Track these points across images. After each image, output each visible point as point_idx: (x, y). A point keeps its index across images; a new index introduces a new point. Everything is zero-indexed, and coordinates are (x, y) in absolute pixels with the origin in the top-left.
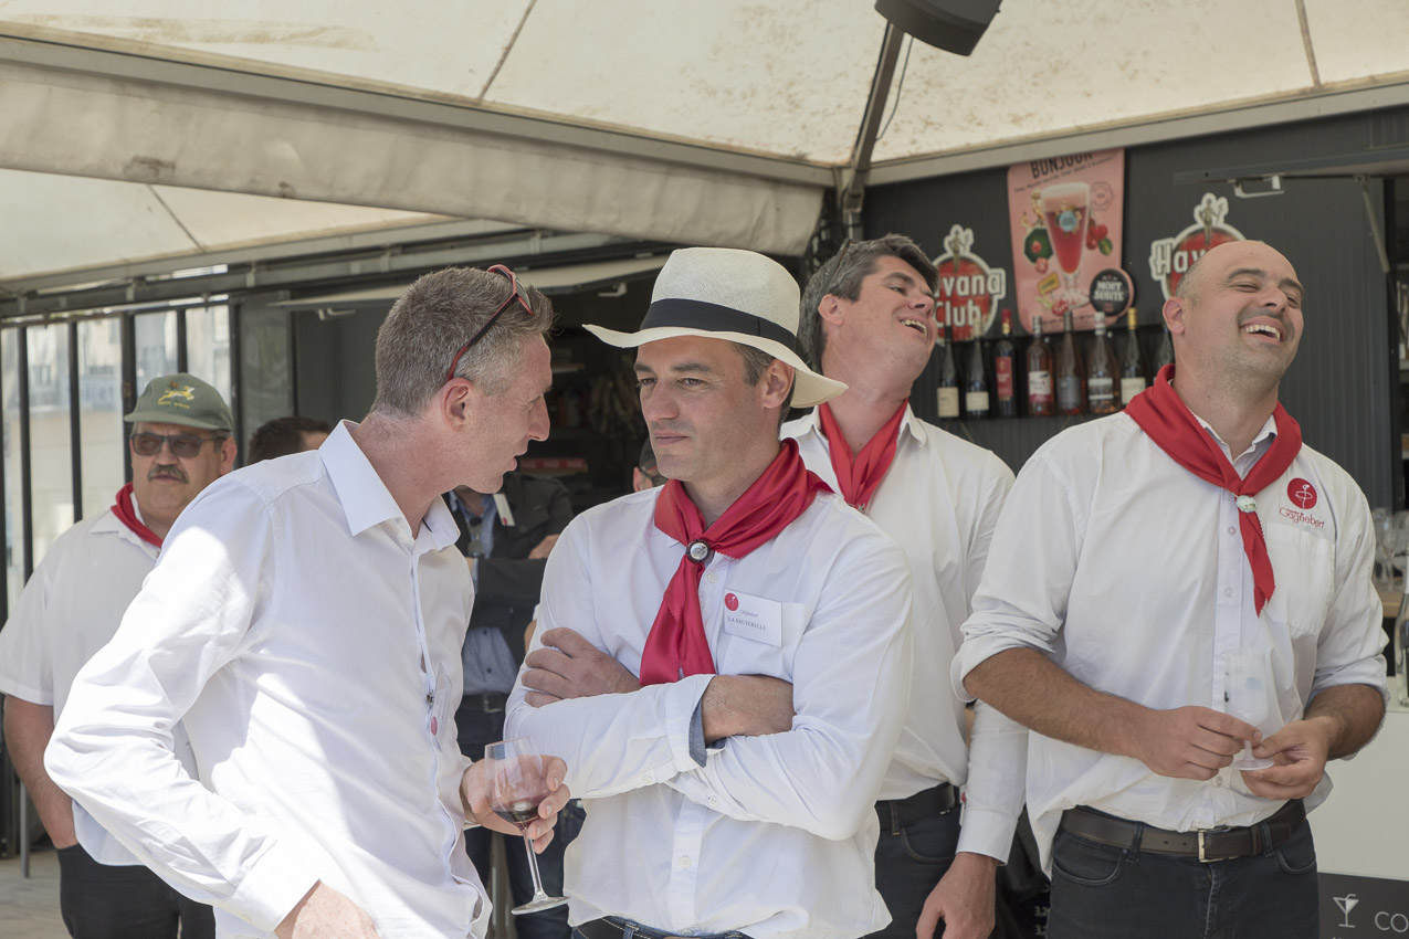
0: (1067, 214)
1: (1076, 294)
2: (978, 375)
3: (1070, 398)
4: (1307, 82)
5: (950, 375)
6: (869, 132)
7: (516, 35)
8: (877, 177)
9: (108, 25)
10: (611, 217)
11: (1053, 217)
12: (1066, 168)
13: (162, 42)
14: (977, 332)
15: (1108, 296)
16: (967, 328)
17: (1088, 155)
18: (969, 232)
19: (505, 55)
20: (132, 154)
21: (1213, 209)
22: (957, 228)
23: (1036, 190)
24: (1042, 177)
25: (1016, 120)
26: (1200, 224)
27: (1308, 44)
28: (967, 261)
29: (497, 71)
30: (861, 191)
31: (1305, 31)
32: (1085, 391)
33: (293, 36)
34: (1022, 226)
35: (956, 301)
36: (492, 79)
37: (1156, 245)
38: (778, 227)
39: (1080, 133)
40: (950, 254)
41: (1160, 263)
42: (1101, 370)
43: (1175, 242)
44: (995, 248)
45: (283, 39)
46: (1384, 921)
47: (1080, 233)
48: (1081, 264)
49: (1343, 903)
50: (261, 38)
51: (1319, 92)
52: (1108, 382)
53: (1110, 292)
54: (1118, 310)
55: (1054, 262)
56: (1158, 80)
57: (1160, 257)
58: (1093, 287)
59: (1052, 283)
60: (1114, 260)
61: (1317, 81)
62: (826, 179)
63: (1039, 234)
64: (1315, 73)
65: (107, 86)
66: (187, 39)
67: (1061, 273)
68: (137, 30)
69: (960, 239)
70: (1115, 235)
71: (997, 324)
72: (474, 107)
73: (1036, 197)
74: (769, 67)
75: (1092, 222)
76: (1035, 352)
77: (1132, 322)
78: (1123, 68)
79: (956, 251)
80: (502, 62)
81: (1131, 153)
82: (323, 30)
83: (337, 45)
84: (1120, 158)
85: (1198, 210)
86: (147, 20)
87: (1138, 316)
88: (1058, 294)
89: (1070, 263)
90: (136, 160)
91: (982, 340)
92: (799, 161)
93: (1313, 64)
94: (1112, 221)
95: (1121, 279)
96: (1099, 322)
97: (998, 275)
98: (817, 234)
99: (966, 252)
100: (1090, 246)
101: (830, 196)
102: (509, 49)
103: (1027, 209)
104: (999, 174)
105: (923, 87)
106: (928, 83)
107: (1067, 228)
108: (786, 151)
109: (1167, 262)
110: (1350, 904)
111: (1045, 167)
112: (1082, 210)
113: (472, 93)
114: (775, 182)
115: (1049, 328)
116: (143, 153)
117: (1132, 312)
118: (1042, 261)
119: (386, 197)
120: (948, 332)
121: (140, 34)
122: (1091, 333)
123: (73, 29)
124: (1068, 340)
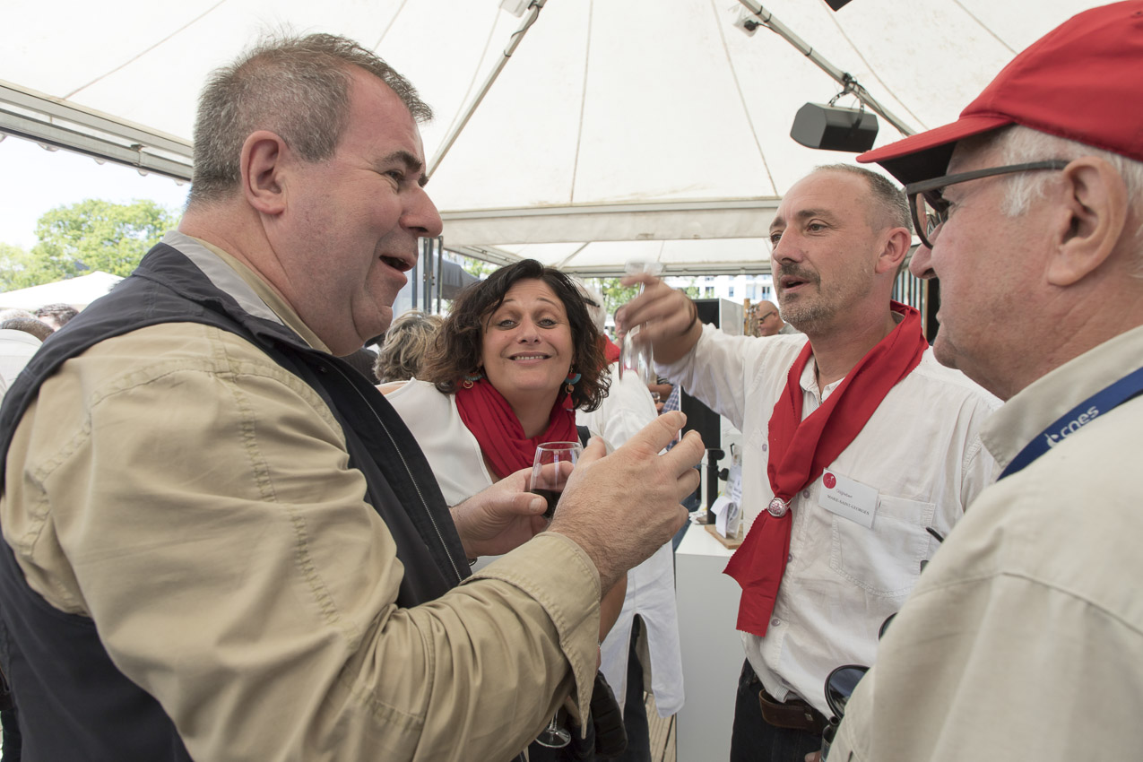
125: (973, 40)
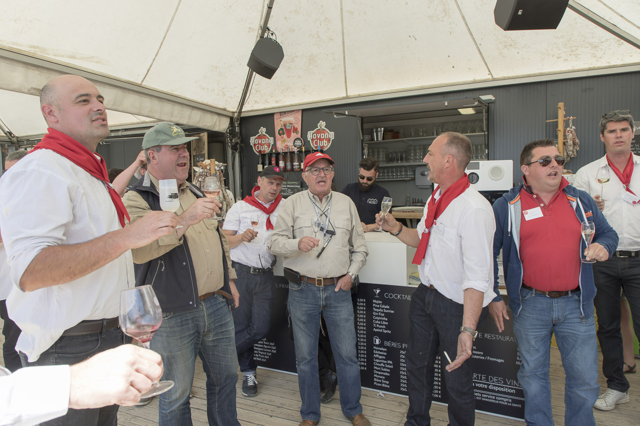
0: (288, 125)
1: (290, 144)
2: (267, 162)
3: (289, 167)
4: (345, 95)
5: (260, 162)
6: (242, 103)
7: (151, 66)
8: (243, 115)
9: (20, 46)
10: (178, 119)
11: (285, 125)
12: (288, 114)
13: (39, 54)
14: (267, 152)
15: (298, 144)
16: (264, 151)
17: (293, 111)
18: (265, 128)
19: (148, 72)
20: (31, 86)
21: (322, 124)
22: (262, 127)
23: (281, 119)
24: (282, 116)
25: (277, 102)
26: (319, 128)
27: (346, 85)
28: (264, 135)
29: (146, 76)
30: (239, 118)
31: (346, 82)
32: (292, 166)
33: (83, 58)
34: (277, 127)
35: (261, 144)
36: (144, 78)
37: (308, 132)
38: (219, 125)
39: (292, 106)
40: (260, 134)
41: (310, 136)
42: (296, 161)
43: (313, 132)
44: (271, 132)
45: (80, 58)
46: (387, 295)
47: (291, 129)
48: (291, 137)
49: (376, 291)
50: (73, 57)
51: (347, 97)
52: (298, 163)
53: (298, 143)
54: (300, 147)
55: (285, 136)
56: (311, 93)
57: (310, 135)
58: (294, 142)
59: (284, 141)
60: (299, 136)
61: (347, 95)
62: (231, 115)
63: (281, 129)
64: (347, 93)
65: (21, 65)
66: (48, 54)
67: (287, 138)
68: (30, 49)
69: (263, 130)
70: (299, 130)
71: (271, 150)
72: (140, 86)
73: (281, 121)
74: (218, 83)
75: (294, 127)
76: (281, 157)
77: (303, 150)
78: (303, 90)
79: (262, 133)
80: (147, 74)
81: (303, 111)
82: (93, 57)
83: (97, 62)
84: (301, 112)
85: (318, 124)
86: (34, 46)
87: (305, 148)
88: (286, 143)
89: (289, 136)
90: (32, 88)
91: (268, 154)
92: (225, 110)
93: (347, 91)
94: (299, 126)
95: (301, 140)
96: (296, 150)
97: (272, 139)
98: (229, 128)
99: (264, 133)
100: (294, 132)
101: (232, 119)
102: (149, 70)
103: (279, 123)
104: (272, 115)
105: (255, 92)
106: (256, 91)
107: (288, 128)
108: (221, 107)
109: (311, 136)
110: (378, 291)
111: (283, 113)
112: (292, 124)
113: (139, 82)
114: (219, 114)
115: (283, 151)
116: (34, 86)
117: (303, 147)
118: (282, 136)
119: (114, 107)
120: (260, 152)
121: (32, 50)
122: (294, 152)
123: (7, 45)
124: (289, 154)
125: (331, 39)
